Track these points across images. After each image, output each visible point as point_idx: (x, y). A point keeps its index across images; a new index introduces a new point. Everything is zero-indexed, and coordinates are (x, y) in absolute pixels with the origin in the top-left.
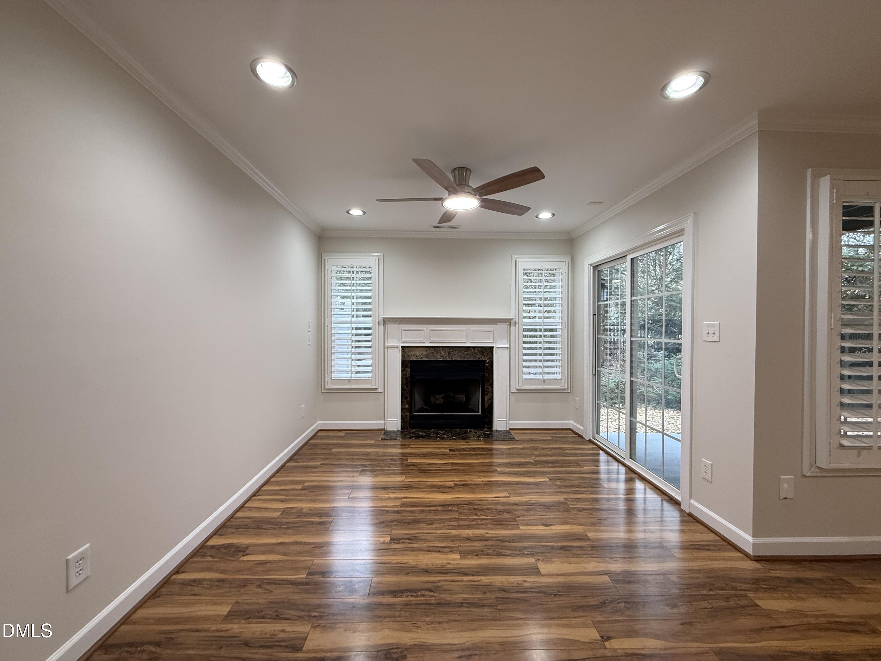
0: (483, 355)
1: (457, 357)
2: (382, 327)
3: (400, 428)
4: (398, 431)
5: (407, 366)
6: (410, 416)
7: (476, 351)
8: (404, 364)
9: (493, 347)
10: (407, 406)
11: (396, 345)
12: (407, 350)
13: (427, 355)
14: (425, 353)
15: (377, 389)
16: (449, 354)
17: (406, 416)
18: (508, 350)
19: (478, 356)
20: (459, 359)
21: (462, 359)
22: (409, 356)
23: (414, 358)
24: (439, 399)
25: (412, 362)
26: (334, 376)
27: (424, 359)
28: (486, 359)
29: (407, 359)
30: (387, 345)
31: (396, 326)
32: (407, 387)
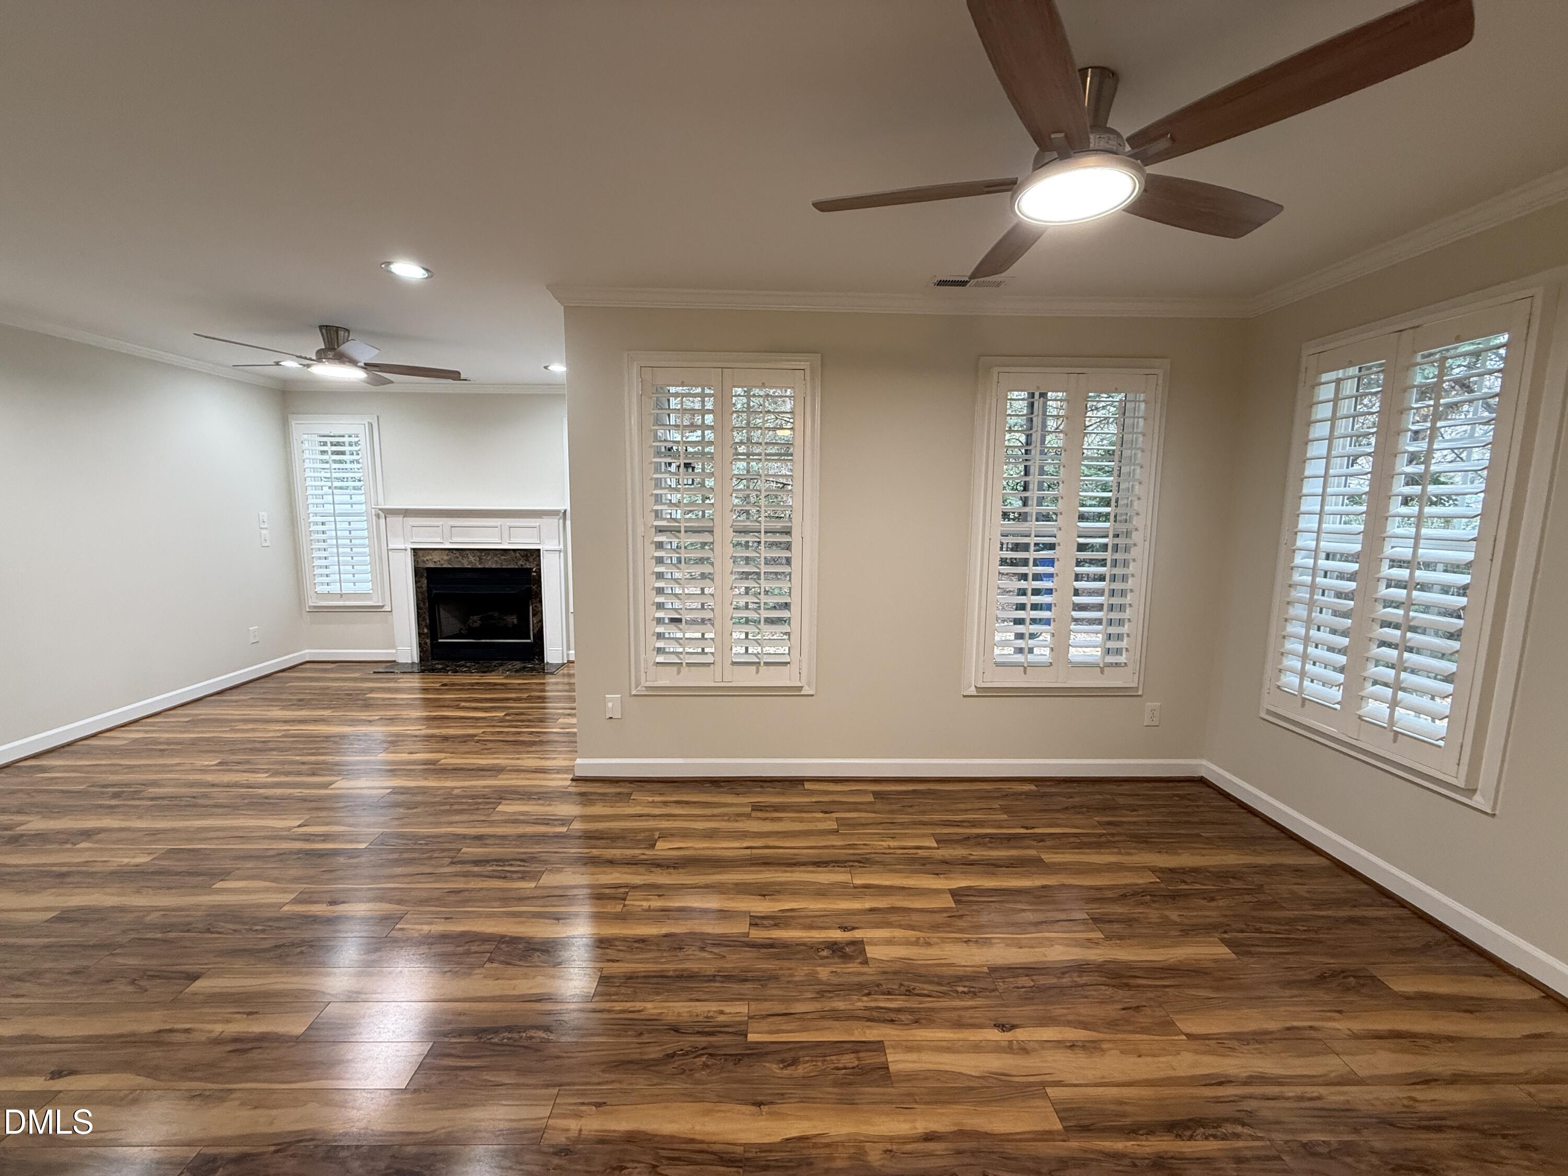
0: (527, 560)
1: (491, 564)
2: (382, 521)
3: (416, 660)
4: (413, 663)
5: (422, 577)
6: (432, 644)
7: (518, 555)
8: (418, 572)
9: (539, 550)
10: (426, 630)
11: (403, 547)
12: (420, 553)
13: (449, 561)
14: (446, 558)
15: (383, 606)
16: (480, 559)
17: (426, 643)
18: (562, 554)
19: (521, 562)
20: (494, 566)
21: (499, 566)
22: (424, 562)
23: (431, 565)
24: (475, 621)
25: (429, 570)
26: (319, 589)
27: (445, 566)
28: (532, 566)
29: (421, 565)
30: (391, 546)
31: (400, 519)
32: (424, 604)
